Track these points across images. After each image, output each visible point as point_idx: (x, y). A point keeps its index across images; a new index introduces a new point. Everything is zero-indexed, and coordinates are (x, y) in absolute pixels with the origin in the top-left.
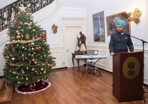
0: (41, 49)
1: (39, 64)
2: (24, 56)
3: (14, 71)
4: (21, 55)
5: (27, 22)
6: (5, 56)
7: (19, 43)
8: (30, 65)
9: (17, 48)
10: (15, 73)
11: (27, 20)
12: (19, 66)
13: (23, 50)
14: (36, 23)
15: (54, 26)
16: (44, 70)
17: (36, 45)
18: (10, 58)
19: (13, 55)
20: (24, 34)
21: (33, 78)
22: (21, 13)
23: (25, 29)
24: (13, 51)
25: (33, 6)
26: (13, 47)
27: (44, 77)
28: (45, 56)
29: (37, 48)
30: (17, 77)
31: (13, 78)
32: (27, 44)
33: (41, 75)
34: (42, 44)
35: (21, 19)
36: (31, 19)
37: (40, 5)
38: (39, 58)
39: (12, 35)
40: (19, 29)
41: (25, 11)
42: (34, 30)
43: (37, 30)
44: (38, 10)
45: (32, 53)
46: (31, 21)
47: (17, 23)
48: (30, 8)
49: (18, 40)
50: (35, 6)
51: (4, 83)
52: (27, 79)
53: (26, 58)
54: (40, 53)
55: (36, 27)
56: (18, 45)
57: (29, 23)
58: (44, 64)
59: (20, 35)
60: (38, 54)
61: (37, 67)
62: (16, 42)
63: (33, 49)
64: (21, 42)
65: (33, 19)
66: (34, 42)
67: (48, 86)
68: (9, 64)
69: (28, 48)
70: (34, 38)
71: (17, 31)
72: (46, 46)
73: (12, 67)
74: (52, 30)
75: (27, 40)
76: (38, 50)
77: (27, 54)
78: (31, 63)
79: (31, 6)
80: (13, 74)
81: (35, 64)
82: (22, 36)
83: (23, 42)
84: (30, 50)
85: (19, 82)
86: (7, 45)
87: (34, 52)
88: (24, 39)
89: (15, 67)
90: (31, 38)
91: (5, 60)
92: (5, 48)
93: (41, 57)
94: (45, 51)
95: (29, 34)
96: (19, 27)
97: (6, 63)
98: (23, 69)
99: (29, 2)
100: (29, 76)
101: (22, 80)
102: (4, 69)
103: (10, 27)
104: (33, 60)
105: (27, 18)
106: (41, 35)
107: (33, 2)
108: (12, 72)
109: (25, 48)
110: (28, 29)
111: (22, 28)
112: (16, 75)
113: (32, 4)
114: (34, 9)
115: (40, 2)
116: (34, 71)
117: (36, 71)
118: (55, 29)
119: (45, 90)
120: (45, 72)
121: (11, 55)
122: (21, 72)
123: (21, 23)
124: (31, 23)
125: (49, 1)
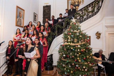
0: (85, 51)
1: (82, 63)
2: (72, 55)
3: (64, 64)
4: (70, 54)
5: (76, 30)
6: (59, 52)
7: (69, 45)
8: (75, 62)
9: (68, 48)
10: (64, 66)
12: (68, 61)
13: (72, 50)
14: (82, 31)
15: (97, 33)
16: (86, 68)
17: (81, 48)
18: (63, 54)
19: (64, 53)
20: (74, 38)
21: (76, 73)
22: (72, 23)
23: (74, 35)
24: (65, 50)
25: (82, 18)
26: (65, 47)
27: (85, 74)
28: (88, 57)
29: (82, 50)
30: (65, 69)
31: (62, 69)
32: (75, 46)
33: (83, 71)
34: (86, 47)
35: (72, 28)
36: (79, 28)
37: (87, 17)
38: (83, 58)
39: (65, 39)
40: (70, 35)
41: (75, 22)
42: (81, 36)
43: (83, 36)
44: (85, 20)
45: (77, 53)
46: (79, 29)
47: (69, 31)
48: (79, 19)
49: (68, 43)
51: (56, 71)
52: (72, 72)
53: (73, 56)
54: (84, 54)
55: (82, 34)
56: (68, 46)
57: (78, 30)
58: (86, 63)
59: (71, 39)
60: (83, 55)
61: (80, 65)
62: (68, 44)
63: (79, 50)
64: (71, 45)
65: (80, 28)
66: (80, 45)
68: (61, 58)
69: (75, 49)
70: (80, 42)
71: (69, 37)
72: (89, 49)
73: (63, 61)
74: (96, 36)
75: (75, 43)
76: (82, 51)
77: (74, 53)
78: (76, 60)
79: (80, 18)
80: (63, 66)
81: (79, 62)
82: (72, 40)
83: (72, 44)
84: (76, 50)
85: (66, 73)
86: (61, 45)
87: (79, 53)
88: (73, 42)
89: (65, 61)
90: (78, 42)
91: (59, 55)
92: (60, 47)
93: (85, 57)
94: (89, 53)
95: (77, 39)
96: (70, 34)
97: (59, 58)
98: (70, 64)
99: (78, 15)
100: (73, 70)
101: (68, 72)
102: (58, 62)
103: (65, 34)
104: (78, 59)
105: (77, 27)
106: (86, 40)
107: (82, 15)
108: (62, 65)
109: (73, 49)
110: (77, 35)
111: (73, 35)
112: (64, 67)
113: (80, 17)
114: (82, 20)
115: (87, 15)
116: (78, 67)
117: (79, 68)
118: (98, 35)
120: (86, 70)
121: (63, 53)
122: (69, 66)
123: (72, 31)
124: (79, 30)
125: (94, 13)
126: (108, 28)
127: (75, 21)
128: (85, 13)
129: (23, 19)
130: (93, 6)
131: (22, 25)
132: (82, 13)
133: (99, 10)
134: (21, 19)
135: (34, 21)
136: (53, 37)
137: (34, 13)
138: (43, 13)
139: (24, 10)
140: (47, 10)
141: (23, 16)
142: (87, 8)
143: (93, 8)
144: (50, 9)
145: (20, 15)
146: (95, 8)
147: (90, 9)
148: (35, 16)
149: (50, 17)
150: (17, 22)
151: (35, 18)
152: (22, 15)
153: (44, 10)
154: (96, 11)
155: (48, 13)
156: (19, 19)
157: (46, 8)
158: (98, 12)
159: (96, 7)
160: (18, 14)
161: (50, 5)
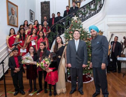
5: (77, 28)
11: (78, 27)
14: (84, 29)
22: (74, 21)
25: (84, 16)
27: (88, 72)
28: (90, 55)
30: (68, 69)
33: (86, 70)
34: (88, 46)
35: (74, 26)
36: (81, 26)
37: (89, 15)
39: (67, 38)
40: (71, 33)
42: (83, 34)
44: (87, 19)
46: (81, 27)
47: (71, 29)
50: (85, 16)
55: (84, 32)
57: (79, 29)
59: (72, 38)
67: (91, 81)
71: (70, 35)
79: (82, 16)
85: (69, 73)
94: (91, 52)
99: (80, 13)
105: (78, 25)
106: (88, 38)
107: (84, 13)
114: (84, 18)
115: (89, 13)
119: (88, 83)
120: (89, 68)
123: (73, 29)
124: (81, 29)
125: (96, 11)
126: (109, 27)
127: (76, 19)
128: (87, 10)
129: (17, 17)
130: (95, 4)
131: (16, 25)
132: (84, 11)
133: (101, 8)
134: (14, 17)
135: (31, 20)
136: (53, 38)
137: (30, 10)
138: (41, 11)
139: (17, 6)
140: (46, 7)
141: (16, 14)
142: (89, 5)
143: (96, 5)
144: (49, 6)
145: (12, 12)
146: (97, 6)
147: (92, 7)
148: (32, 14)
149: (50, 15)
150: (9, 20)
151: (32, 17)
152: (15, 12)
153: (41, 7)
154: (98, 8)
155: (47, 10)
156: (12, 16)
157: (44, 5)
158: (100, 10)
159: (98, 4)
160: (10, 10)
161: (49, 2)
